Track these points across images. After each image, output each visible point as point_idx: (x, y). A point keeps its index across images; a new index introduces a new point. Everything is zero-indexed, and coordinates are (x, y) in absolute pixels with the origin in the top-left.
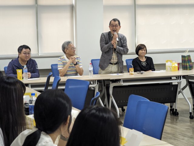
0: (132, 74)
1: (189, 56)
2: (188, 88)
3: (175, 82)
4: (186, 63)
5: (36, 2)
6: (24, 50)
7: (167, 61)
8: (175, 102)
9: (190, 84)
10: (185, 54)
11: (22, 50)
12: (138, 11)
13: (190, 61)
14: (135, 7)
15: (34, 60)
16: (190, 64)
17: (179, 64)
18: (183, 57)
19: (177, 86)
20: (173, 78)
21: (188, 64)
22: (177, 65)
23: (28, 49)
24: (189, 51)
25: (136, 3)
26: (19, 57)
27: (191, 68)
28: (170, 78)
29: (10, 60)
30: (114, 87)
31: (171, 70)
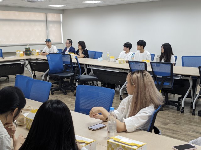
1: (29, 48)
2: (29, 65)
3: (22, 63)
7: (17, 51)
8: (23, 73)
9: (30, 63)
10: (27, 47)
13: (30, 50)
16: (30, 52)
17: (24, 52)
18: (25, 48)
19: (24, 64)
20: (21, 60)
24: (29, 45)
27: (30, 54)
28: (19, 60)
31: (20, 56)
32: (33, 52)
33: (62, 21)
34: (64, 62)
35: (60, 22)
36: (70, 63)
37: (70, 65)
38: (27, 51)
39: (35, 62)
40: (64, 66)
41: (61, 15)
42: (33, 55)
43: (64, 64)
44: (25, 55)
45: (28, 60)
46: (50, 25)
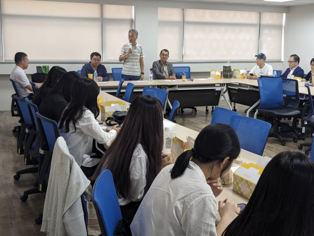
0: (185, 81)
1: (230, 67)
2: (227, 92)
3: (218, 89)
4: (227, 72)
5: (102, 16)
6: (95, 57)
7: (212, 71)
8: (217, 105)
9: (229, 90)
10: (227, 65)
11: (93, 56)
12: (186, 27)
13: (230, 70)
14: (184, 23)
15: (103, 66)
16: (230, 73)
17: (221, 73)
18: (224, 67)
19: (220, 91)
20: (216, 85)
21: (228, 74)
22: (220, 74)
23: (99, 56)
24: (231, 62)
25: (185, 20)
26: (90, 62)
27: (231, 76)
28: (214, 85)
29: (83, 65)
30: (170, 91)
31: (215, 78)
32: (236, 73)
33: (285, 24)
34: (284, 92)
35: (282, 26)
36: (295, 94)
37: (294, 98)
38: (225, 72)
39: (237, 88)
40: (284, 97)
41: (284, 15)
42: (235, 77)
43: (285, 96)
44: (222, 78)
45: (228, 84)
46: (265, 32)
